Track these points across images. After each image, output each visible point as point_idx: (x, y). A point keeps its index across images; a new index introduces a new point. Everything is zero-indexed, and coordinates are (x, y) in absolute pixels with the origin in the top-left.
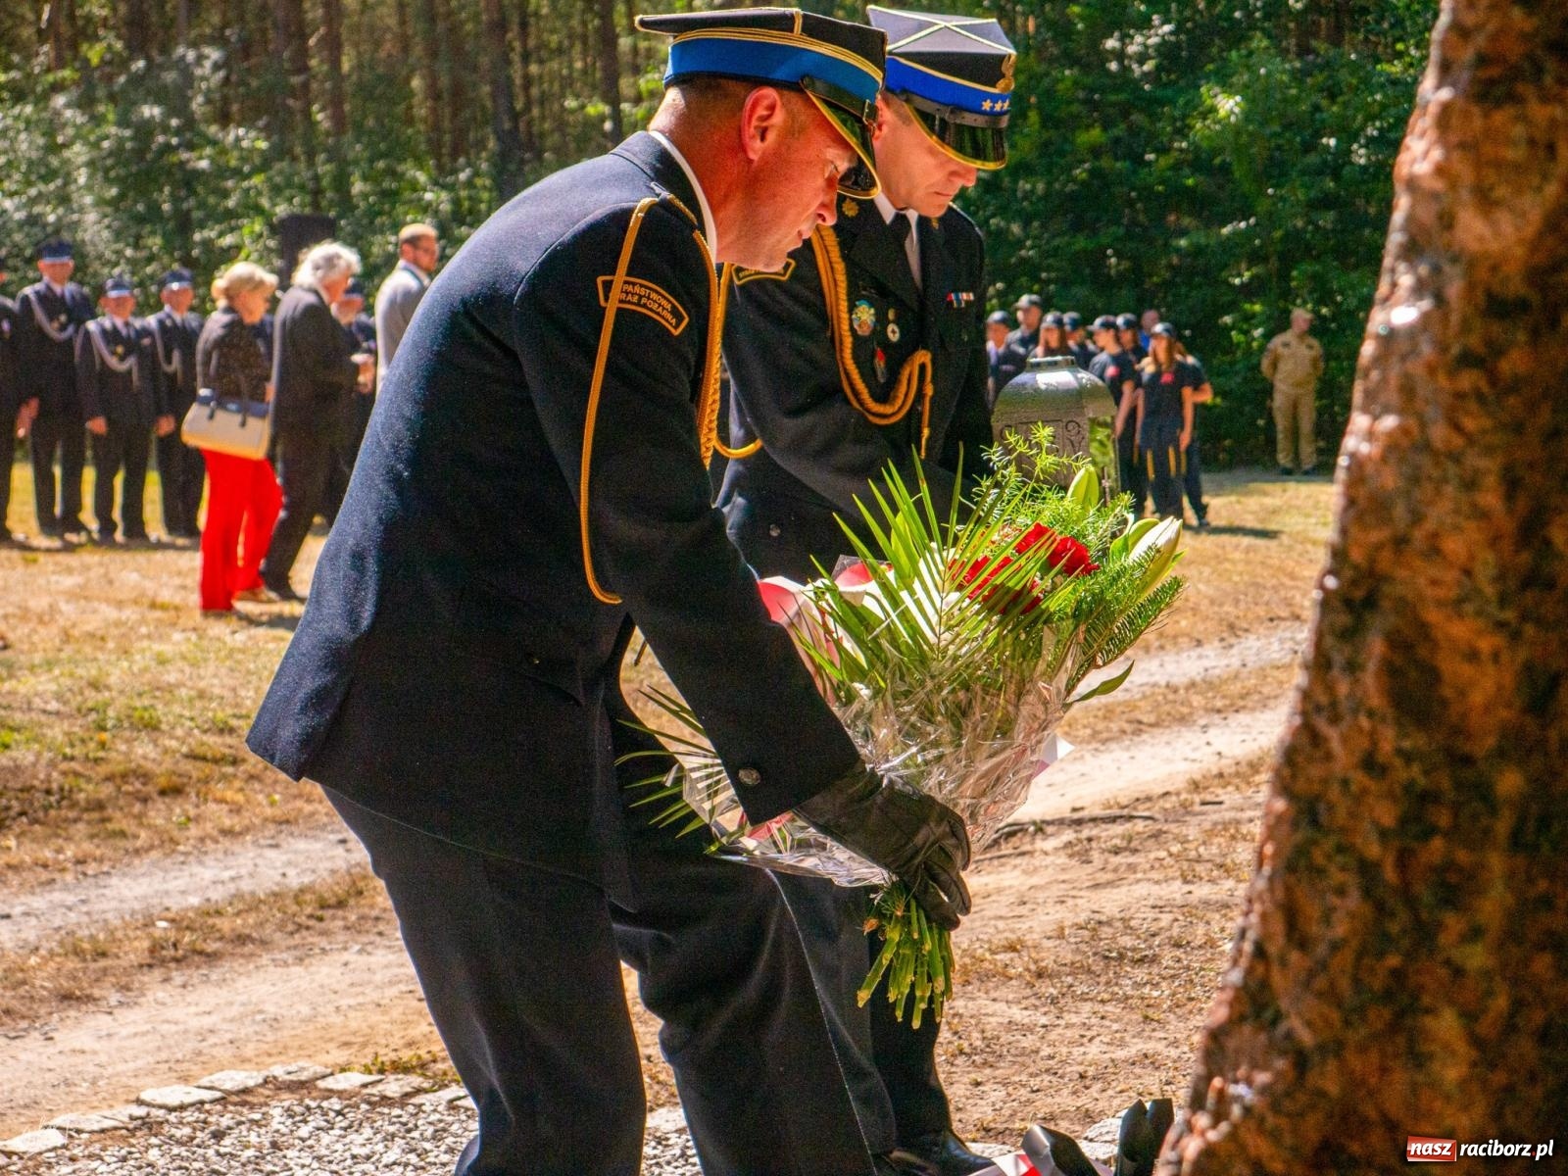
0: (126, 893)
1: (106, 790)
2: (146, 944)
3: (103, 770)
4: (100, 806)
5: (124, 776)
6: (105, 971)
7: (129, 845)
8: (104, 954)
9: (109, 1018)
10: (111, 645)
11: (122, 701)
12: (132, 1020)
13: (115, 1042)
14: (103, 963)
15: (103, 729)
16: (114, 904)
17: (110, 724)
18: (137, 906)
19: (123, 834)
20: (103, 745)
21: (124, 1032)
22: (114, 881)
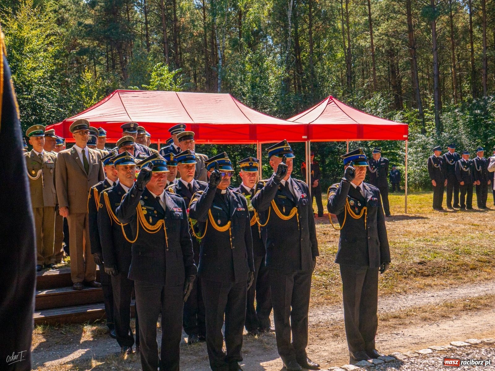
0: (461, 292)
1: (458, 268)
2: (463, 305)
3: (457, 263)
4: (456, 272)
5: (462, 265)
6: (453, 311)
7: (463, 281)
8: (453, 307)
9: (453, 322)
10: (461, 234)
11: (462, 247)
12: (458, 323)
13: (453, 328)
14: (453, 309)
15: (458, 254)
16: (458, 295)
17: (459, 253)
18: (463, 295)
19: (461, 278)
20: (457, 258)
21: (456, 326)
22: (459, 289)
